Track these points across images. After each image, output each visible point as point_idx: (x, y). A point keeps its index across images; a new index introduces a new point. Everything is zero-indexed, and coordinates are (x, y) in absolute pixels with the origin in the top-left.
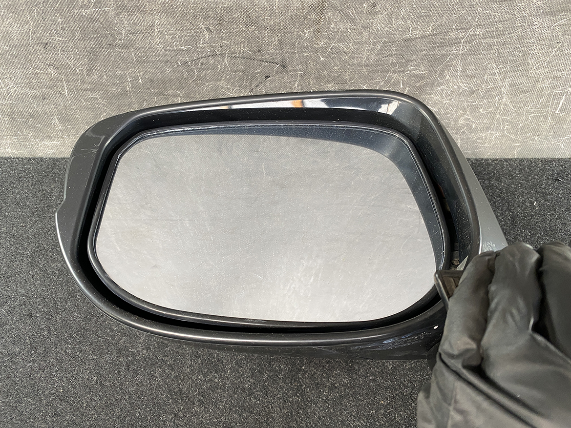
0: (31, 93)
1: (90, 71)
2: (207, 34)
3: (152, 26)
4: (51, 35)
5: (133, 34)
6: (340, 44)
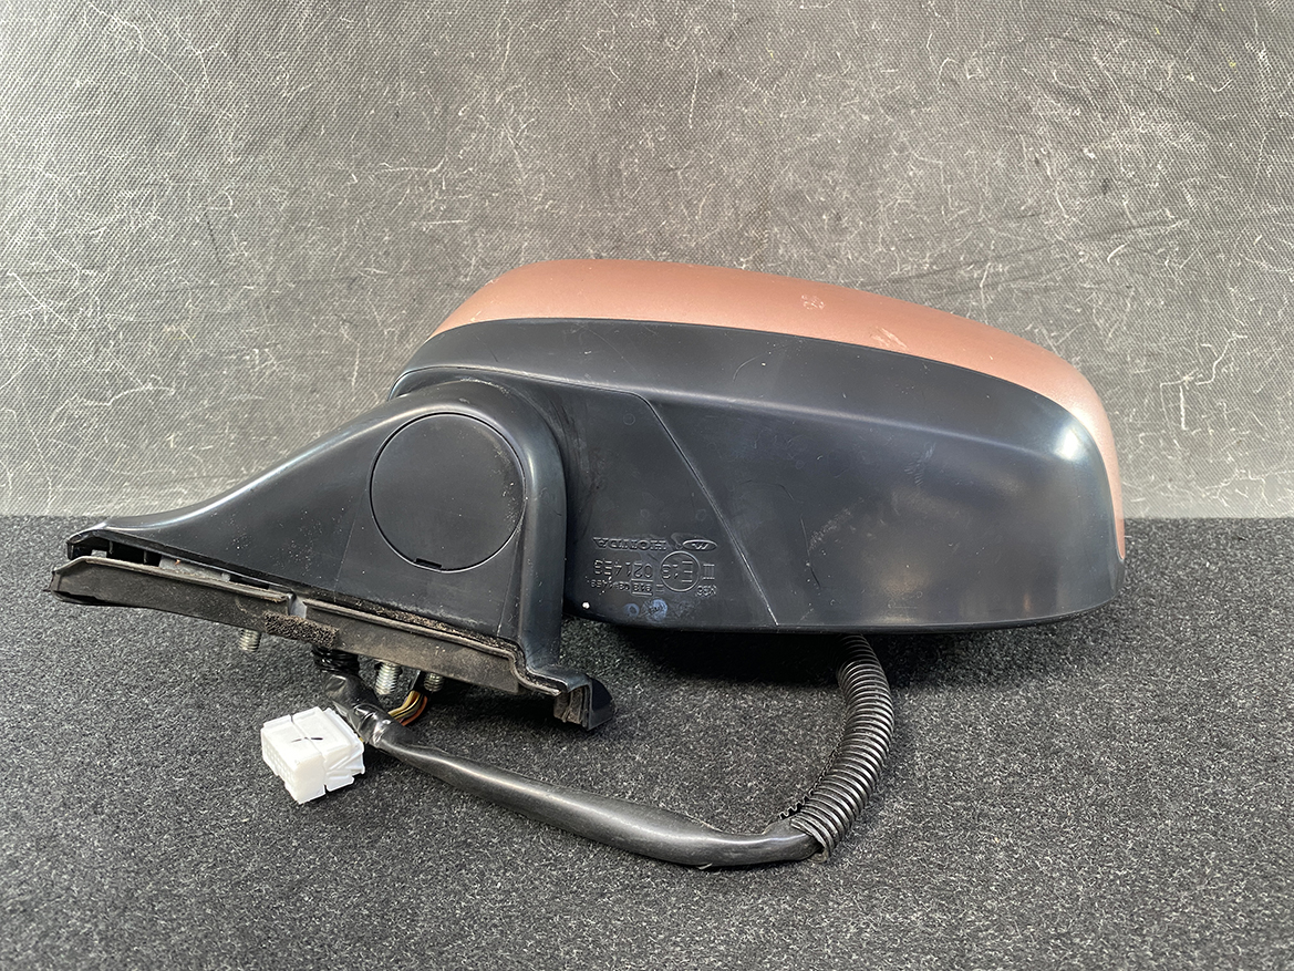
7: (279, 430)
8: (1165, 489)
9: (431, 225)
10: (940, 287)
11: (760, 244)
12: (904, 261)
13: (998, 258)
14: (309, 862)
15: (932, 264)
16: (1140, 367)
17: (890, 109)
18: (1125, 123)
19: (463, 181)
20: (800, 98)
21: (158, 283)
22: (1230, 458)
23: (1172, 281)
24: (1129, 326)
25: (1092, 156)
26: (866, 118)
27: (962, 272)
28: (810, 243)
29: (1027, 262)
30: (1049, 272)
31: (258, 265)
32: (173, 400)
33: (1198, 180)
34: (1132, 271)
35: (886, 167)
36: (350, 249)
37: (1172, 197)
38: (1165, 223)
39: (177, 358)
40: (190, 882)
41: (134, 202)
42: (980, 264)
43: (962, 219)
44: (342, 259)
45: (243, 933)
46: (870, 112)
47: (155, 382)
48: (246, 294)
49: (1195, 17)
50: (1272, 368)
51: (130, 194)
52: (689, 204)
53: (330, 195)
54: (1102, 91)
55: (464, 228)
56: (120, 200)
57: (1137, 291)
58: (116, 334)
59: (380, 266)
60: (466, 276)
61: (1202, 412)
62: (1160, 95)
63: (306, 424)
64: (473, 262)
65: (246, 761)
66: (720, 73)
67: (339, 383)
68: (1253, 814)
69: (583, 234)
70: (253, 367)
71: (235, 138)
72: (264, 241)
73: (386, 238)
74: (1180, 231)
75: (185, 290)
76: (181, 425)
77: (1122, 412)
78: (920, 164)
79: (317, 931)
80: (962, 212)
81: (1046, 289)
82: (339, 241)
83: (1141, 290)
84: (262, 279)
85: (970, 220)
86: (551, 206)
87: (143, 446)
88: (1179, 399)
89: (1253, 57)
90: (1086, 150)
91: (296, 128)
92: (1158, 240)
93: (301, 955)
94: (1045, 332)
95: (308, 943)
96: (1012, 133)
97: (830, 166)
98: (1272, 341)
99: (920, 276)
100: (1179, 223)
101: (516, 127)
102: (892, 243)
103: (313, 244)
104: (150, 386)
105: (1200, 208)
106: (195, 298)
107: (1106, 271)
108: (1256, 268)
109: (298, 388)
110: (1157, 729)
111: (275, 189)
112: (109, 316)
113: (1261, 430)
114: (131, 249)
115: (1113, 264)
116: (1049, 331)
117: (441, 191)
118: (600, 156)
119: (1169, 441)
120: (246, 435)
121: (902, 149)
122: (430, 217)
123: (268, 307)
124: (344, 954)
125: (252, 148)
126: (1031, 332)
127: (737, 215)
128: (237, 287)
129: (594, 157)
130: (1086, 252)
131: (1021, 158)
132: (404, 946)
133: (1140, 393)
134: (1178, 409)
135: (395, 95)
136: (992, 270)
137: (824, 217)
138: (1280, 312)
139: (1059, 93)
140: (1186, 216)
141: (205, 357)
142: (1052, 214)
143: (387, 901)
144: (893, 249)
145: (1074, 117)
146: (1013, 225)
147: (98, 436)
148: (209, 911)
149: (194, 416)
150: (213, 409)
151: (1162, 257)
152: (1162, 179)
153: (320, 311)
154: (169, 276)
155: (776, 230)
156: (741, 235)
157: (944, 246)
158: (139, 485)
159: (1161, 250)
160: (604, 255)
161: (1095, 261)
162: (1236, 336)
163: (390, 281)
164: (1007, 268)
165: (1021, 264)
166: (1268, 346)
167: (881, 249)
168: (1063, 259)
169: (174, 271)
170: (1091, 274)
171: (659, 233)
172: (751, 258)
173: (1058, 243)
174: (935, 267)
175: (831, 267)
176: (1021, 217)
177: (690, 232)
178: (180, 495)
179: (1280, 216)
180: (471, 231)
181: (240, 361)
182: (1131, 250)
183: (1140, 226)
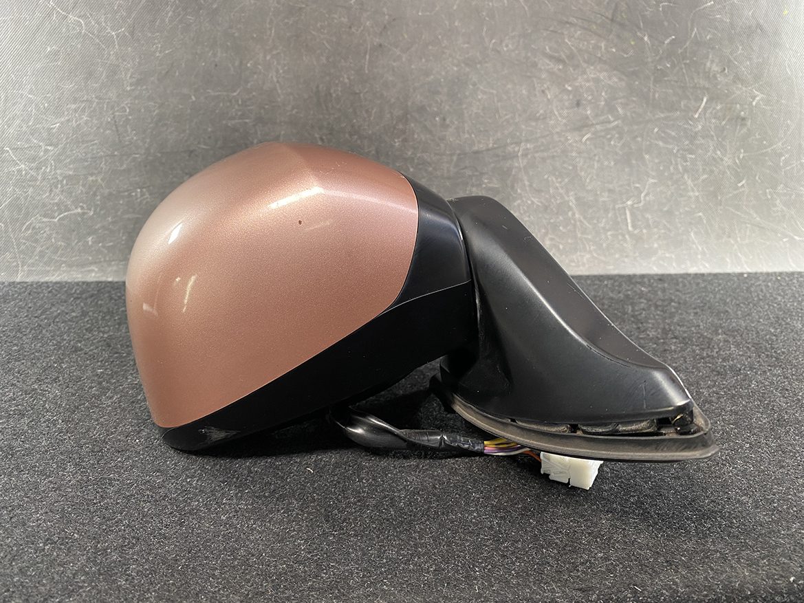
8: (624, 262)
9: (233, 122)
10: (498, 156)
11: (405, 133)
12: (479, 142)
13: (527, 141)
15: (494, 144)
16: (605, 197)
17: (467, 65)
18: (584, 72)
19: (250, 99)
20: (421, 58)
21: (86, 153)
22: (656, 245)
23: (616, 152)
24: (597, 175)
25: (570, 88)
26: (455, 69)
28: (430, 132)
29: (542, 143)
30: (554, 147)
31: (141, 144)
32: (91, 218)
33: (623, 100)
34: (596, 147)
35: (467, 93)
36: (190, 135)
37: (611, 109)
38: (609, 122)
39: (95, 194)
41: (76, 111)
42: (518, 144)
43: (507, 120)
44: (186, 141)
46: (457, 66)
47: (82, 208)
48: (134, 159)
49: (612, 20)
51: (73, 106)
52: (367, 111)
53: (181, 107)
54: (571, 57)
55: (251, 124)
56: (68, 110)
57: (599, 157)
58: (62, 181)
59: (205, 144)
61: (639, 220)
62: (600, 59)
66: (381, 45)
69: (312, 127)
70: (137, 199)
71: (131, 77)
72: (144, 131)
73: (210, 129)
74: (617, 126)
75: (101, 157)
76: (95, 232)
77: (598, 221)
78: (484, 93)
80: (507, 117)
81: (553, 157)
82: (184, 131)
83: (601, 157)
84: (143, 151)
85: (511, 121)
86: (297, 113)
87: (74, 244)
88: (626, 214)
89: (643, 39)
90: (566, 86)
91: (163, 72)
92: (607, 131)
94: (554, 179)
96: (529, 77)
97: (438, 93)
98: (670, 183)
99: (488, 150)
100: (616, 123)
101: (277, 72)
102: (473, 132)
103: (171, 132)
104: (79, 210)
105: (625, 114)
106: (106, 161)
107: (583, 147)
108: (657, 145)
111: (151, 103)
112: (58, 171)
113: (670, 230)
114: (72, 136)
115: (585, 143)
116: (557, 179)
117: (239, 105)
118: (321, 87)
119: (623, 236)
121: (474, 85)
122: (233, 118)
123: (146, 166)
125: (139, 82)
126: (547, 180)
127: (392, 117)
128: (129, 155)
129: (318, 87)
130: (571, 138)
131: (534, 89)
133: (606, 211)
134: (626, 219)
135: (215, 55)
136: (525, 147)
137: (437, 119)
138: (672, 168)
139: (551, 57)
140: (619, 119)
141: (110, 194)
142: (553, 118)
144: (473, 136)
145: (559, 70)
146: (534, 124)
147: (49, 237)
149: (103, 227)
150: (113, 223)
151: (610, 140)
152: (606, 100)
154: (92, 150)
155: (412, 125)
156: (395, 128)
157: (499, 134)
158: (70, 266)
159: (609, 136)
160: (324, 137)
161: (576, 142)
162: (652, 181)
163: (211, 152)
164: (532, 146)
165: (539, 143)
166: (668, 186)
167: (467, 136)
168: (560, 141)
169: (95, 147)
170: (575, 149)
171: (353, 126)
172: (400, 139)
173: (557, 133)
174: (495, 146)
175: (442, 145)
176: (537, 120)
177: (368, 126)
178: (93, 271)
179: (665, 119)
180: (254, 126)
181: (130, 195)
182: (593, 136)
183: (597, 124)
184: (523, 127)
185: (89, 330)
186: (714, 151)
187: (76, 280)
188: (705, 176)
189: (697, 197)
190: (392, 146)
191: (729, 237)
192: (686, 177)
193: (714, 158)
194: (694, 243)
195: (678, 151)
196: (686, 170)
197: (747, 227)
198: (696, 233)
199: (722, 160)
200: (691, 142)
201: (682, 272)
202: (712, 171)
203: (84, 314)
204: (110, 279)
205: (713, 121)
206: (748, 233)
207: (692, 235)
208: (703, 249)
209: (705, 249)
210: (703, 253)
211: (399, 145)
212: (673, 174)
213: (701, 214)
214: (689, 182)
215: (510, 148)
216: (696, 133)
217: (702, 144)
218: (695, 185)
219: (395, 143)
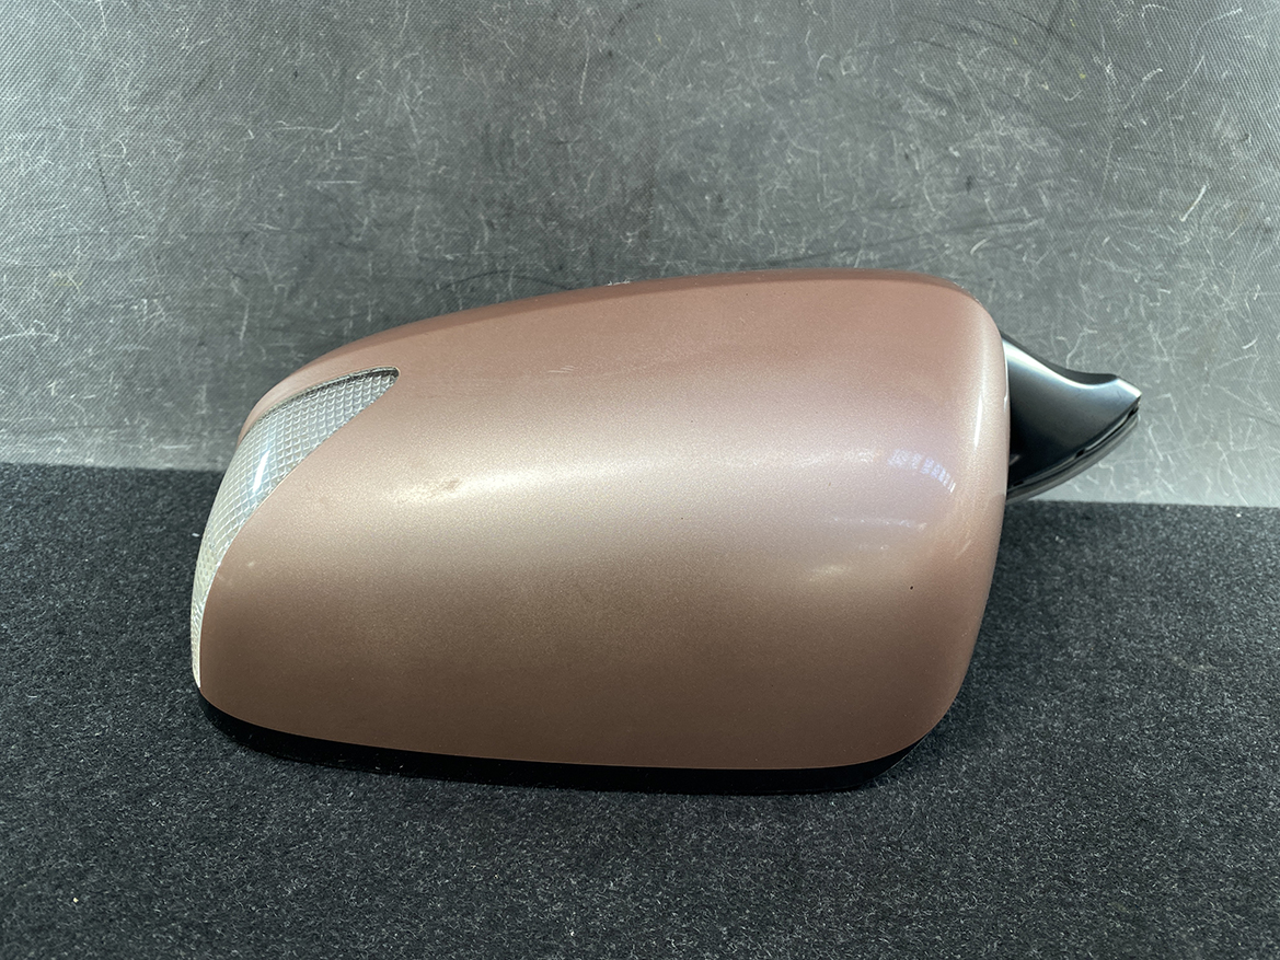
0: (183, 330)
1: (294, 292)
2: (487, 234)
3: (410, 214)
4: (260, 219)
5: (379, 226)
6: (678, 263)
7: (164, 382)
9: (326, 184)
11: (645, 220)
12: (782, 245)
13: (870, 246)
14: (161, 772)
15: (808, 249)
17: (770, 99)
18: (986, 126)
19: (358, 142)
20: (686, 83)
21: (46, 227)
23: (1029, 275)
25: (956, 154)
26: (748, 105)
27: (836, 258)
28: (693, 222)
29: (897, 251)
30: (917, 261)
31: (150, 215)
32: (55, 347)
33: (1052, 182)
34: (993, 265)
35: (766, 153)
36: (243, 203)
37: (1029, 197)
38: (1023, 221)
39: (62, 304)
40: (33, 787)
41: (25, 146)
42: (853, 251)
43: (836, 207)
44: (236, 214)
45: (84, 833)
46: (751, 100)
47: (38, 328)
48: (136, 244)
49: (1049, 30)
50: (1120, 362)
51: (21, 137)
52: (578, 177)
53: (226, 149)
54: (965, 95)
55: (358, 189)
56: (11, 143)
57: (997, 284)
59: (273, 222)
60: (358, 236)
62: (1017, 100)
63: (192, 377)
64: (366, 221)
65: (103, 683)
66: (610, 54)
67: (227, 337)
68: (1078, 745)
69: (474, 200)
70: (141, 317)
71: (132, 86)
72: (157, 191)
73: (281, 195)
74: (1036, 229)
75: (74, 236)
76: (63, 373)
78: (798, 153)
79: (163, 830)
80: (836, 201)
82: (233, 195)
83: (1002, 283)
84: (153, 230)
85: (844, 209)
86: (446, 172)
87: (22, 393)
89: (1101, 70)
90: (951, 149)
91: (194, 81)
92: (1017, 237)
93: (143, 853)
95: (151, 842)
96: (884, 129)
97: (713, 149)
98: (1120, 337)
99: (796, 260)
100: (1035, 222)
101: (412, 93)
102: (771, 226)
103: (207, 197)
104: (32, 332)
105: (1054, 208)
106: (84, 244)
107: (970, 263)
108: (1104, 267)
109: (186, 341)
110: (998, 674)
111: (170, 140)
114: (19, 193)
115: (976, 257)
117: (337, 152)
118: (493, 126)
120: (130, 386)
121: (781, 137)
122: (324, 176)
123: (158, 257)
124: (188, 852)
125: (146, 98)
127: (624, 190)
128: (127, 236)
129: (487, 127)
130: (951, 245)
131: (892, 152)
132: (249, 845)
135: (294, 54)
136: (864, 258)
137: (707, 198)
138: (1126, 311)
139: (927, 94)
140: (1041, 216)
141: (92, 305)
142: (921, 206)
143: (236, 807)
144: (771, 232)
145: (940, 117)
146: (884, 215)
148: (51, 813)
149: (77, 364)
150: (98, 358)
151: (1021, 253)
152: (1020, 180)
153: (211, 264)
154: (57, 221)
155: (661, 207)
156: (627, 211)
157: (819, 232)
158: (16, 432)
159: (1019, 246)
160: (495, 221)
161: (959, 253)
162: (1087, 331)
163: (283, 238)
164: (877, 256)
165: (891, 252)
166: (1117, 342)
167: (760, 231)
168: (930, 250)
169: (62, 217)
170: (956, 266)
171: (549, 203)
172: (637, 233)
173: (926, 234)
174: (810, 252)
175: (713, 247)
176: (892, 208)
177: (579, 204)
178: (58, 443)
179: (1126, 220)
180: (365, 192)
181: (127, 310)
182: (992, 245)
183: (1000, 223)
184: (865, 220)
185: (30, 589)
186: (1208, 285)
187: (26, 462)
188: (1184, 329)
189: (1167, 364)
190: (620, 244)
191: (1215, 438)
192: (1150, 327)
193: (1206, 298)
194: (1150, 446)
195: (1141, 281)
196: (1152, 316)
197: (1248, 423)
198: (1156, 430)
199: (1220, 301)
200: (1168, 265)
201: (1125, 500)
202: (1199, 321)
203: (27, 546)
204: (89, 461)
205: (1214, 229)
206: (1249, 433)
207: (1150, 432)
208: (1165, 457)
209: (1169, 458)
210: (1166, 466)
211: (632, 243)
212: (1127, 321)
213: (1169, 395)
214: (1156, 338)
215: (837, 258)
216: (1179, 250)
217: (1188, 271)
218: (1164, 343)
219: (627, 238)
